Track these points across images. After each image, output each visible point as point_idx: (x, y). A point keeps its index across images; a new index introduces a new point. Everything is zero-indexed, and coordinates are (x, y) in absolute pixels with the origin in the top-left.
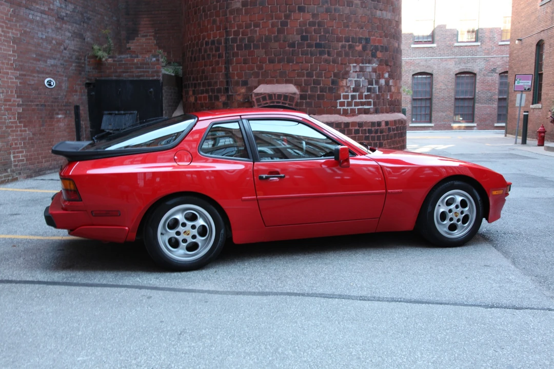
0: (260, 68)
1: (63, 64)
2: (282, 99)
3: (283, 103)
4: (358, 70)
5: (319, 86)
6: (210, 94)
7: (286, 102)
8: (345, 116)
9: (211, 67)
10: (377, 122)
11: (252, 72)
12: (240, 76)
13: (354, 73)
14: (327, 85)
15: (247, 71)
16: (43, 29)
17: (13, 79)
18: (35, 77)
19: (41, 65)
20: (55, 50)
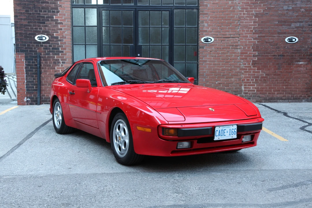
16: (290, 3)
17: (251, 39)
18: (275, 37)
19: (283, 28)
20: (302, 16)
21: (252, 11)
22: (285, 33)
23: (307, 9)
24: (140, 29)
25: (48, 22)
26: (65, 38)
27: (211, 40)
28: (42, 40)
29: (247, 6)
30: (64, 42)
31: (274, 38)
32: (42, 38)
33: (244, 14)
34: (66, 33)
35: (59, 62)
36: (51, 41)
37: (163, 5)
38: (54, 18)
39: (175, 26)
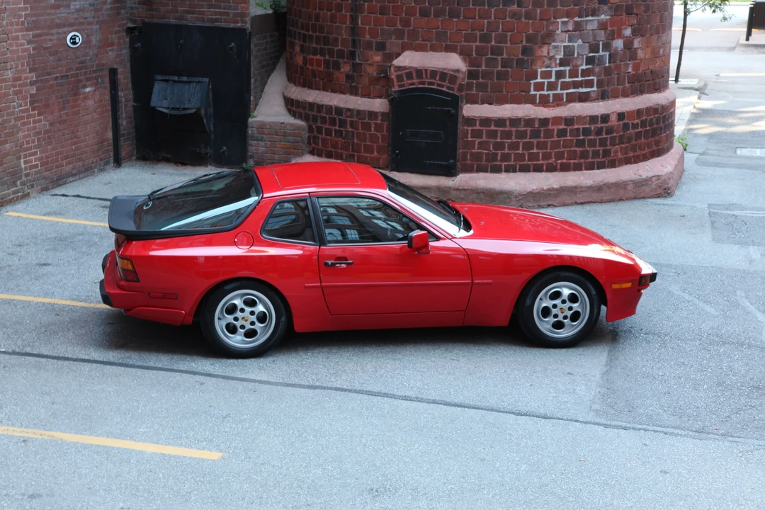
0: (406, 23)
1: (93, 4)
2: (438, 78)
3: (438, 85)
4: (571, 29)
5: (499, 58)
6: (327, 57)
7: (443, 83)
8: (544, 106)
9: (329, 13)
10: (602, 116)
11: (392, 28)
12: (373, 33)
13: (564, 34)
14: (514, 55)
15: (385, 27)
17: (25, 44)
18: (52, 34)
31: (53, 38)
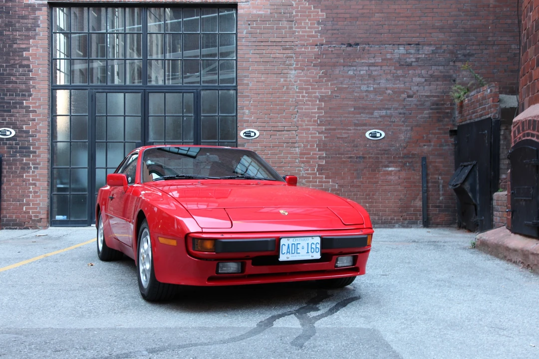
1: (404, 114)
16: (370, 81)
17: (316, 134)
18: (350, 130)
19: (361, 117)
20: (389, 100)
21: (315, 93)
22: (365, 125)
23: (396, 90)
24: (151, 119)
25: (15, 110)
26: (39, 132)
27: (255, 134)
28: (5, 135)
29: (308, 85)
30: (37, 137)
31: (349, 132)
32: (6, 132)
33: (303, 97)
34: (41, 125)
35: (30, 168)
36: (19, 137)
37: (184, 85)
38: (24, 104)
39: (202, 115)
